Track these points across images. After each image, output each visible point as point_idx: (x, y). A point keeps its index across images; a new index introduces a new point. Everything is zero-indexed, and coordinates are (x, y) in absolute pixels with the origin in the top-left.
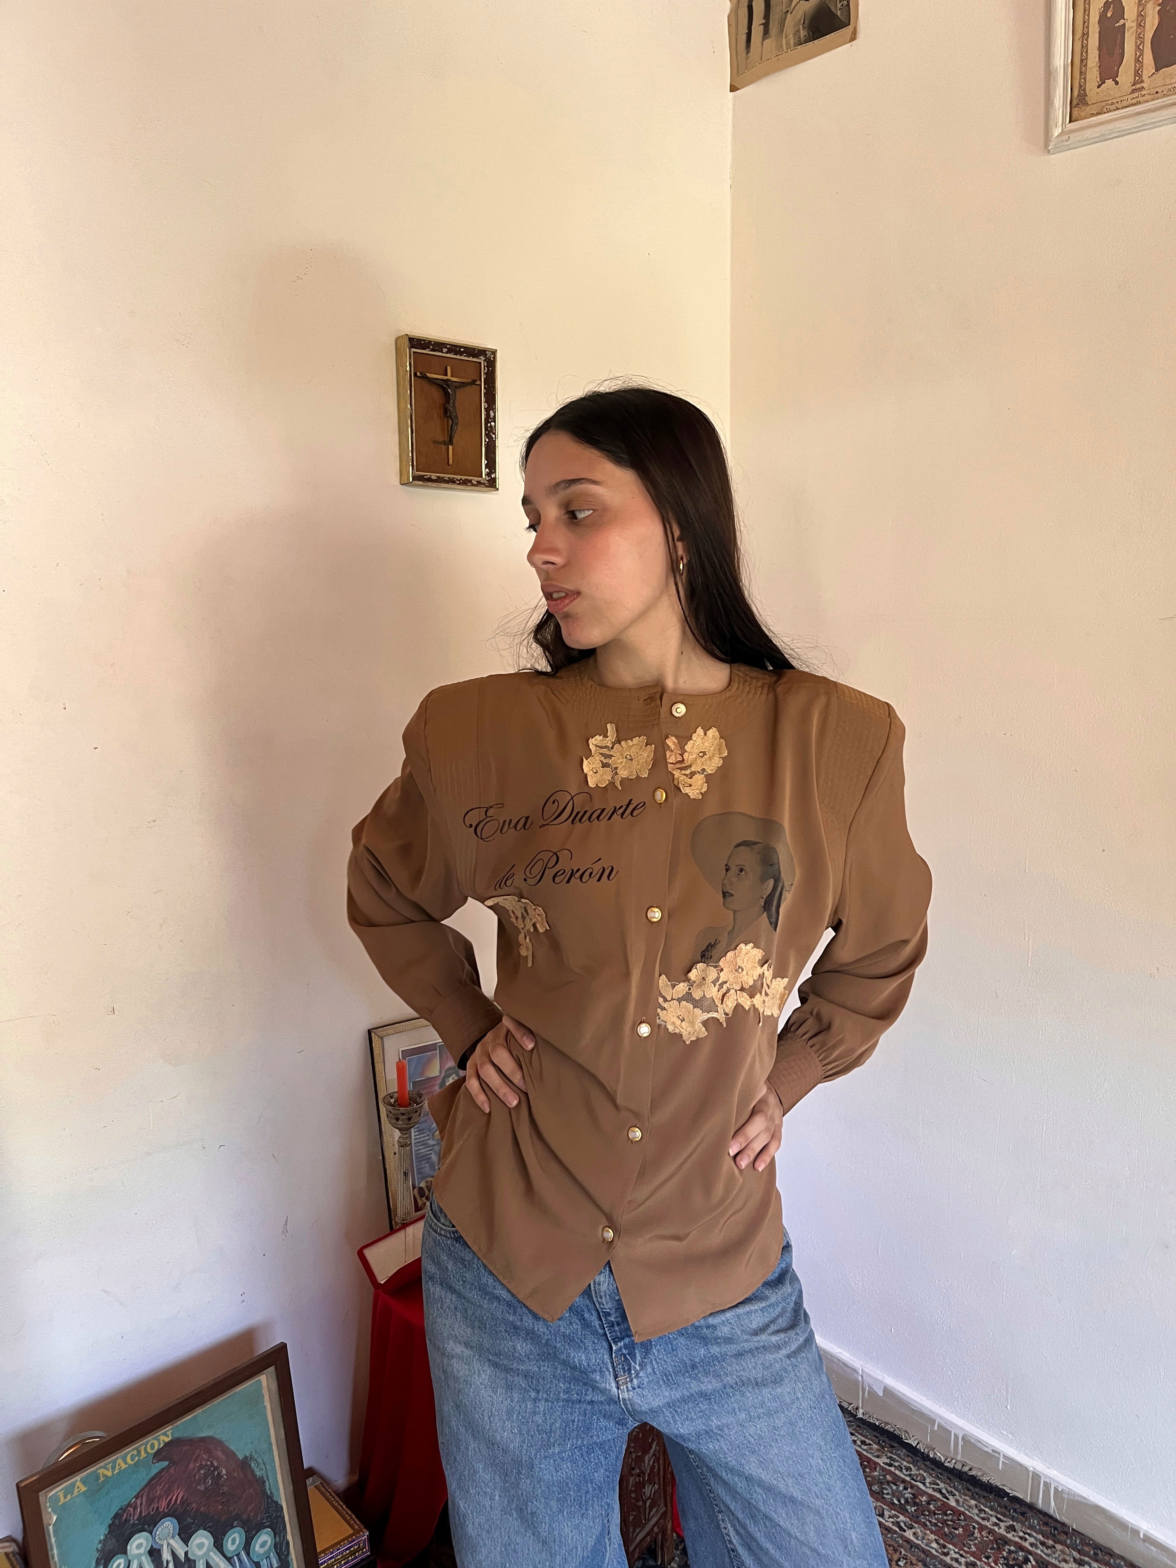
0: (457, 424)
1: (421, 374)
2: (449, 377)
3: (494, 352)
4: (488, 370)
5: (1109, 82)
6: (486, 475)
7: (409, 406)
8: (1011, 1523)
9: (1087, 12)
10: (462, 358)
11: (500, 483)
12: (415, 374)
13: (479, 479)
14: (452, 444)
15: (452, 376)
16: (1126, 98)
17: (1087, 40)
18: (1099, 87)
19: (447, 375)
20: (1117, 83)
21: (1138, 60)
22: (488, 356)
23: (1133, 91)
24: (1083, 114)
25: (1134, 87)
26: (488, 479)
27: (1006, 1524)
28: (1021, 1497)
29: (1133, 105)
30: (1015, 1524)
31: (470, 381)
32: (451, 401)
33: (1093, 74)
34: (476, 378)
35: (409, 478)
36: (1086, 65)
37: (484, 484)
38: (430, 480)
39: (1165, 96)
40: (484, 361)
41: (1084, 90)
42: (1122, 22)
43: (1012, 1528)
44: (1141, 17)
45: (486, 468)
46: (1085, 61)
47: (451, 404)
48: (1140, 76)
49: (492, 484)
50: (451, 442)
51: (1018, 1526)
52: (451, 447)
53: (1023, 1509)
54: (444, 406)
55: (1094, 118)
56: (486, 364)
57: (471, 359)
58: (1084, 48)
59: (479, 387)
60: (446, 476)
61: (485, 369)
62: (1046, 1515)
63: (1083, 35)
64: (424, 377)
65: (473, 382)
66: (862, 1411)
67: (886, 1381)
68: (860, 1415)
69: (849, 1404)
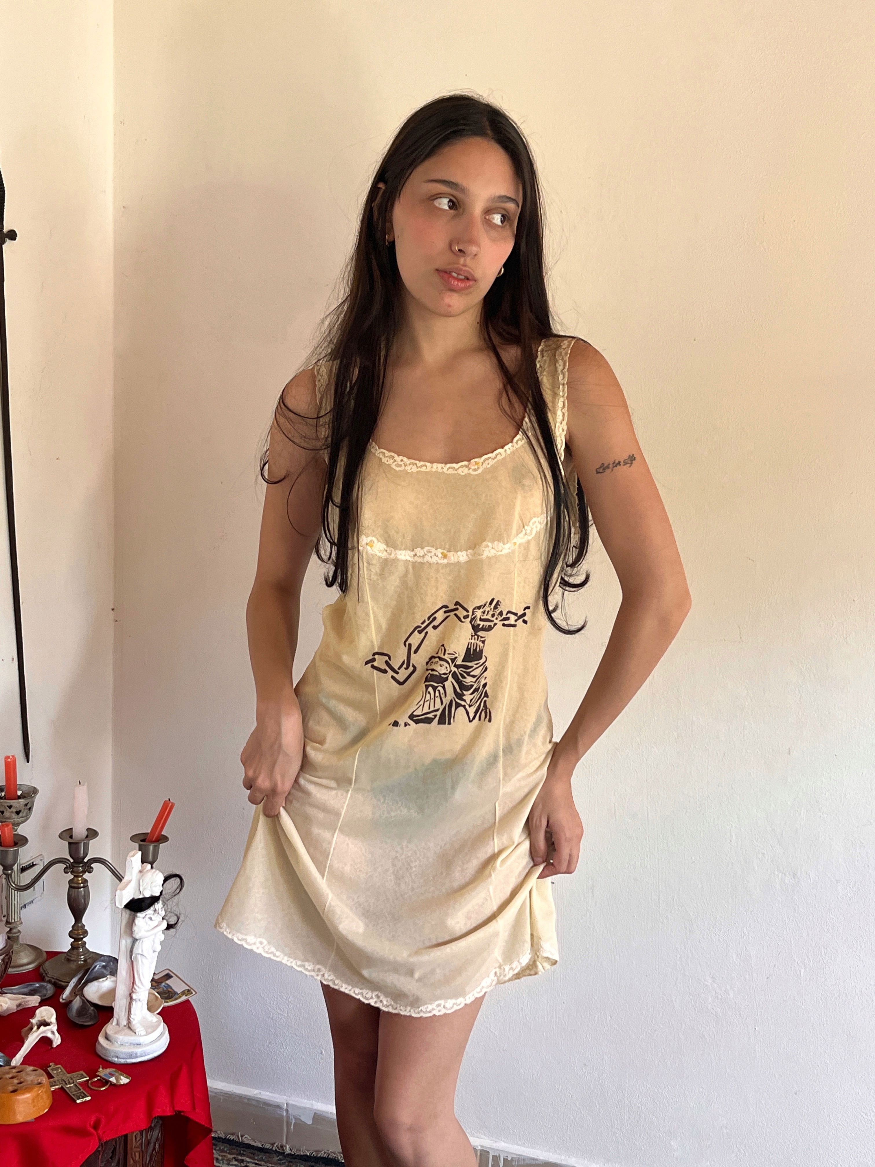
66: (288, 1147)
67: (315, 1107)
68: (288, 1151)
69: (273, 1144)
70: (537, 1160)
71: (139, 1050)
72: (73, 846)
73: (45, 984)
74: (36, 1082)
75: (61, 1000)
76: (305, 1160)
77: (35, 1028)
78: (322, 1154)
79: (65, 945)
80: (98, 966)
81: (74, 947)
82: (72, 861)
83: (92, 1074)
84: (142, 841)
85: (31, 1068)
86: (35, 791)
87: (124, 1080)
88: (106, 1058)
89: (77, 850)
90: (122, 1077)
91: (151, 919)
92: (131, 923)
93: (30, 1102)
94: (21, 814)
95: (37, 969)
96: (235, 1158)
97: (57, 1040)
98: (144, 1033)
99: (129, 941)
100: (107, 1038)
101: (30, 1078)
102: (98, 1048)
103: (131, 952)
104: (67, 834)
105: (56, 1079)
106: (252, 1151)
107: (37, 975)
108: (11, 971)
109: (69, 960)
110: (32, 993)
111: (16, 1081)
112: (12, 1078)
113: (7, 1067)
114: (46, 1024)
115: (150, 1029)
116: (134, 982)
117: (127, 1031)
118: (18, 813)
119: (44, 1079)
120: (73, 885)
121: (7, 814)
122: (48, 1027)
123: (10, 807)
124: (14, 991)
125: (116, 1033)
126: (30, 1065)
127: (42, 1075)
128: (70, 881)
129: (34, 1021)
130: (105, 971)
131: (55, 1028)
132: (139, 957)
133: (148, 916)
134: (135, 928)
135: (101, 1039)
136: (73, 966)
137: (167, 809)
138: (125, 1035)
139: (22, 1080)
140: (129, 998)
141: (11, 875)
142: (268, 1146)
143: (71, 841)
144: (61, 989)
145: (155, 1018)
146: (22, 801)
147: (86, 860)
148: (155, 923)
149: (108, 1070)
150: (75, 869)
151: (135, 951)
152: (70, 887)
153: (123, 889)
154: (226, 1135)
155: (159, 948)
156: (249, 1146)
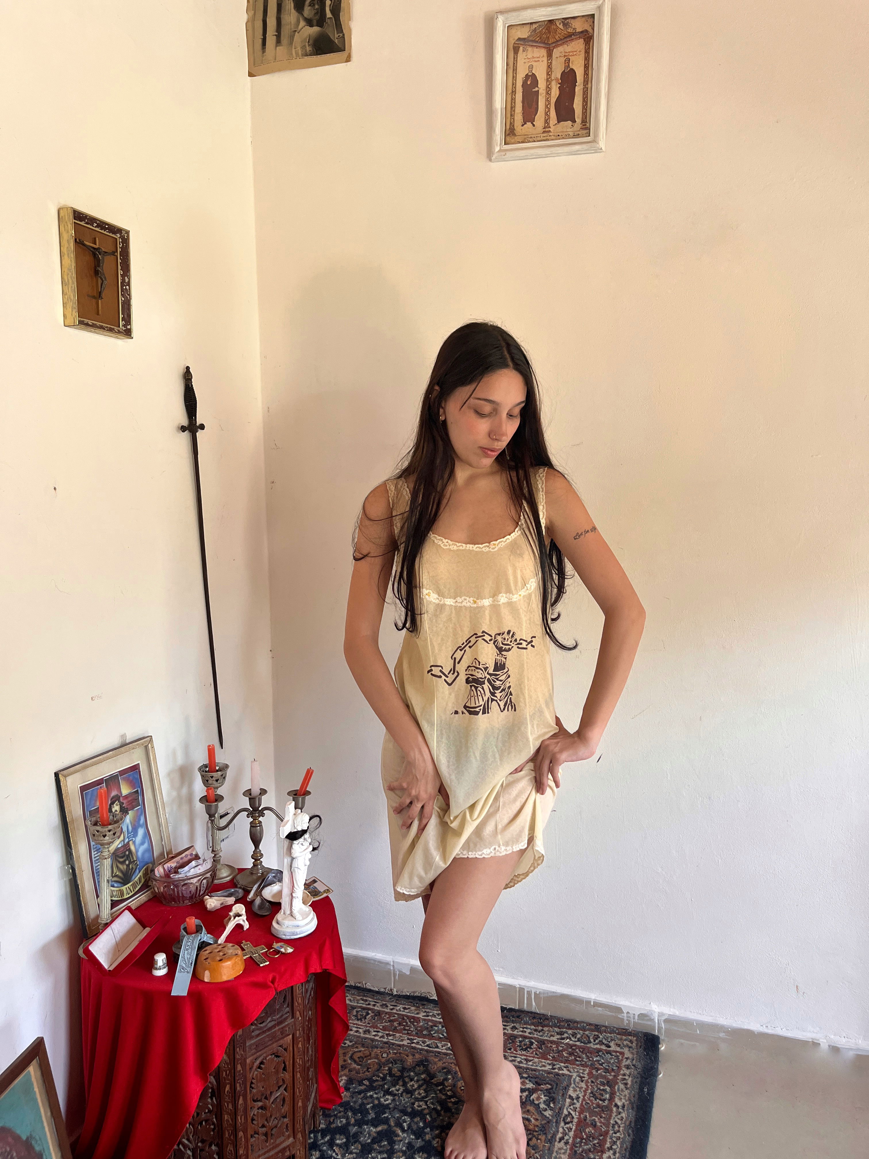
0: (105, 283)
1: (79, 240)
2: (98, 245)
3: (128, 232)
4: (123, 245)
5: (529, 124)
6: (122, 326)
8: (513, 1025)
9: (514, 78)
10: (105, 233)
11: (134, 334)
12: (76, 239)
13: (119, 329)
14: (101, 299)
15: (100, 245)
16: (539, 135)
17: (515, 95)
18: (523, 125)
19: (95, 244)
20: (534, 125)
21: (547, 114)
22: (123, 234)
23: (544, 132)
24: (513, 141)
25: (544, 130)
26: (124, 329)
27: (510, 1027)
28: (513, 1007)
29: (544, 140)
30: (515, 1025)
31: (110, 251)
32: (100, 264)
33: (519, 117)
34: (114, 250)
35: (75, 322)
36: (514, 111)
37: (122, 332)
38: (87, 325)
39: (563, 138)
40: (120, 237)
41: (513, 126)
42: (536, 89)
43: (514, 1028)
44: (548, 89)
45: (122, 321)
46: (514, 108)
47: (100, 267)
48: (548, 124)
49: (128, 333)
50: (100, 297)
51: (517, 1025)
52: (100, 301)
53: (518, 1014)
54: (95, 267)
55: (521, 144)
56: (121, 241)
57: (111, 234)
58: (513, 100)
59: (116, 257)
60: (98, 323)
61: (120, 244)
62: (531, 1013)
63: (513, 92)
64: (81, 243)
65: (112, 253)
66: (395, 990)
67: (412, 963)
68: (395, 993)
69: (385, 989)
70: (556, 993)
71: (298, 930)
72: (252, 800)
73: (237, 889)
74: (234, 954)
75: (248, 899)
76: (407, 999)
77: (232, 918)
78: (417, 994)
79: (249, 864)
80: (271, 876)
81: (255, 865)
82: (251, 809)
83: (269, 947)
84: (294, 795)
85: (231, 945)
86: (227, 766)
87: (290, 950)
88: (278, 936)
89: (255, 802)
90: (288, 948)
91: (302, 844)
92: (290, 847)
93: (231, 967)
94: (219, 782)
95: (232, 880)
96: (361, 999)
97: (246, 926)
98: (301, 918)
99: (289, 859)
100: (278, 923)
101: (230, 951)
102: (272, 929)
103: (291, 866)
104: (248, 793)
105: (246, 951)
106: (372, 993)
107: (233, 884)
108: (216, 882)
109: (252, 874)
110: (230, 895)
111: (221, 954)
112: (219, 952)
113: (215, 945)
114: (239, 915)
115: (305, 916)
116: (293, 886)
117: (290, 917)
118: (217, 781)
119: (239, 952)
120: (253, 825)
121: (210, 782)
122: (240, 917)
123: (212, 777)
124: (218, 895)
125: (283, 919)
126: (230, 942)
127: (238, 949)
128: (251, 823)
129: (231, 914)
130: (275, 880)
131: (244, 917)
132: (296, 869)
133: (300, 843)
134: (293, 851)
135: (274, 924)
136: (255, 877)
137: (309, 774)
138: (289, 920)
139: (225, 953)
140: (291, 897)
141: (214, 820)
142: (382, 990)
143: (250, 797)
144: (247, 892)
145: (308, 909)
146: (219, 773)
147: (260, 809)
148: (305, 847)
149: (279, 944)
150: (254, 815)
151: (293, 866)
152: (251, 826)
153: (284, 826)
154: (355, 983)
155: (308, 863)
156: (370, 991)
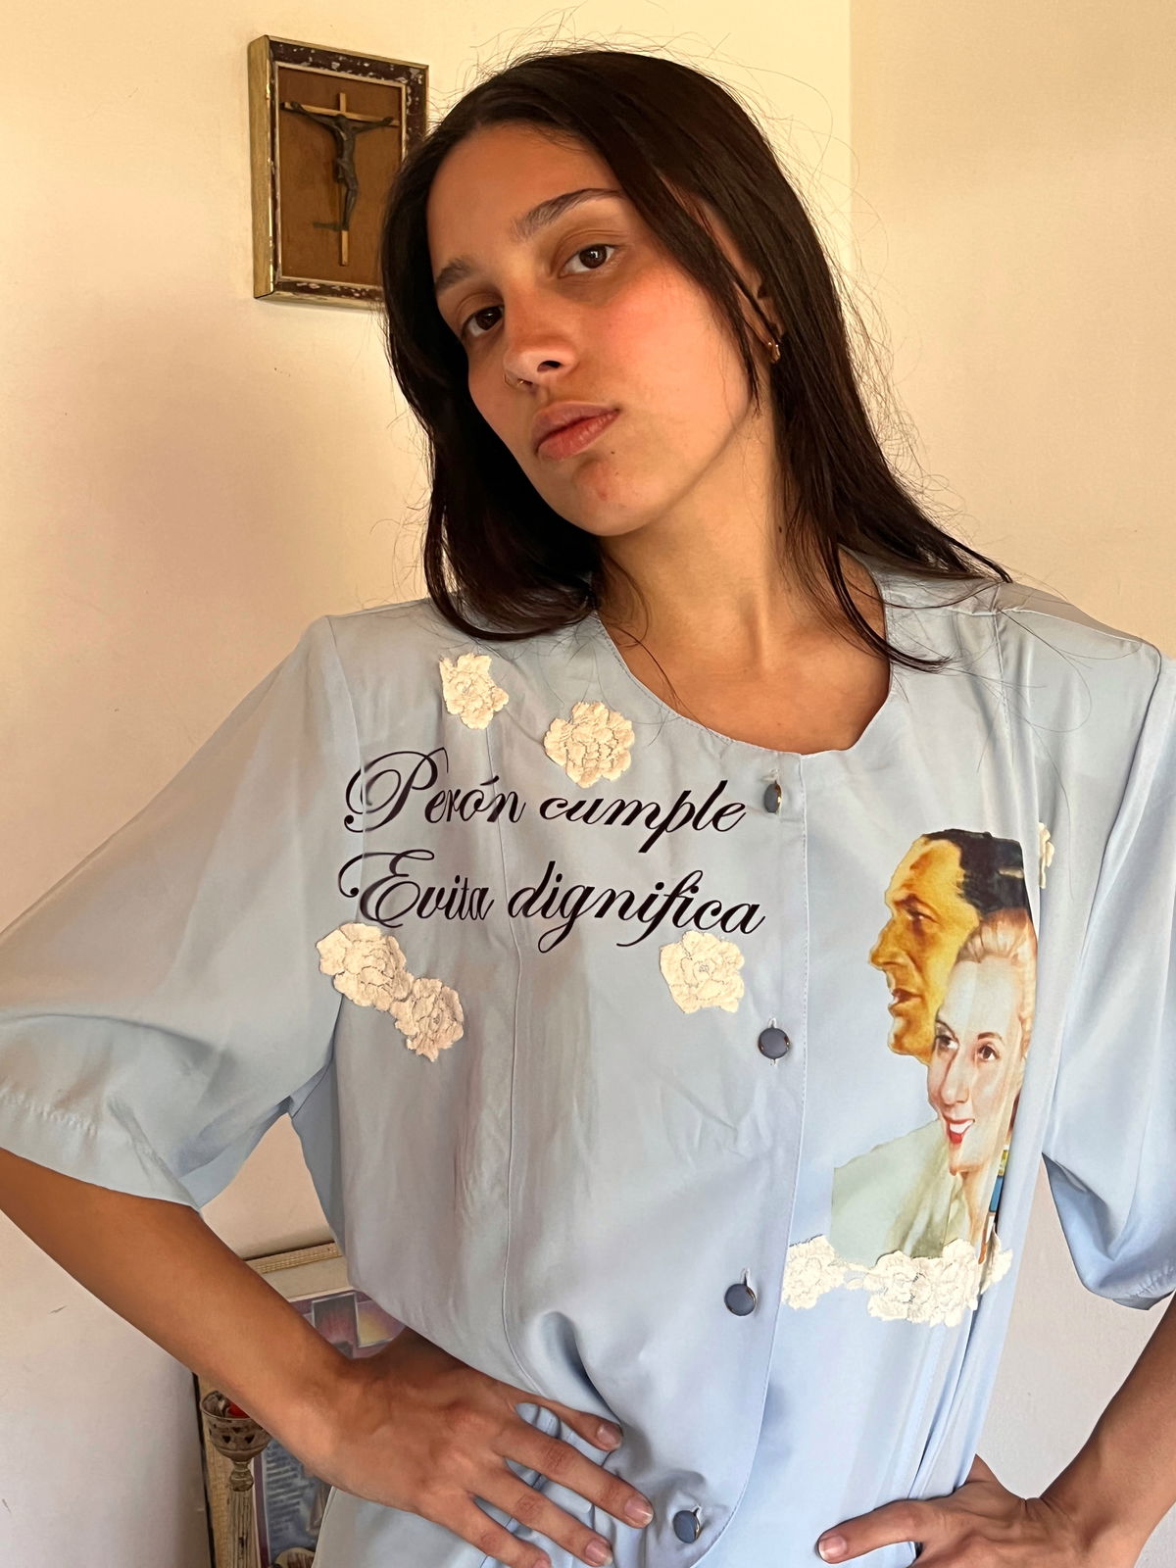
0: (355, 192)
1: (292, 105)
2: (343, 110)
3: (424, 70)
4: (413, 101)
7: (269, 160)
10: (367, 79)
12: (282, 106)
14: (347, 229)
15: (348, 110)
19: (338, 108)
22: (412, 77)
31: (382, 119)
32: (346, 153)
34: (393, 115)
35: (267, 287)
38: (307, 290)
40: (407, 85)
47: (346, 159)
50: (345, 225)
52: (345, 234)
54: (333, 162)
56: (409, 91)
57: (383, 81)
59: (396, 131)
60: (337, 284)
61: (407, 100)
64: (297, 111)
65: (386, 122)
